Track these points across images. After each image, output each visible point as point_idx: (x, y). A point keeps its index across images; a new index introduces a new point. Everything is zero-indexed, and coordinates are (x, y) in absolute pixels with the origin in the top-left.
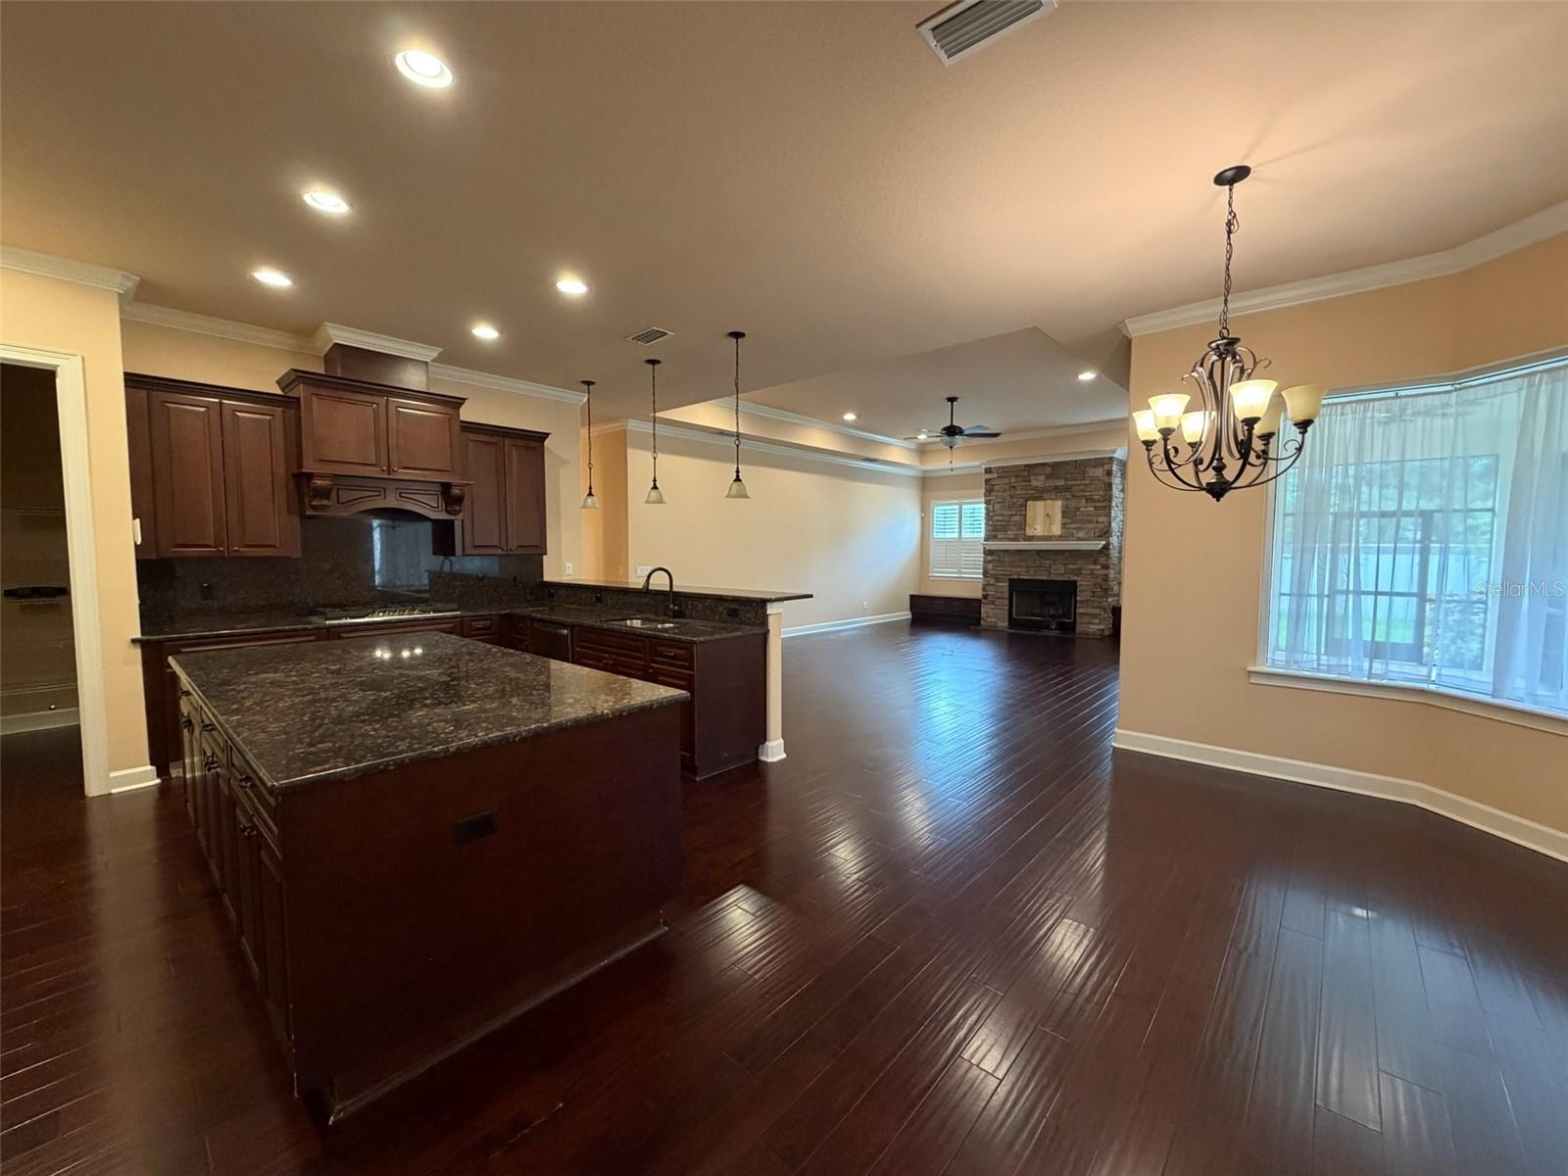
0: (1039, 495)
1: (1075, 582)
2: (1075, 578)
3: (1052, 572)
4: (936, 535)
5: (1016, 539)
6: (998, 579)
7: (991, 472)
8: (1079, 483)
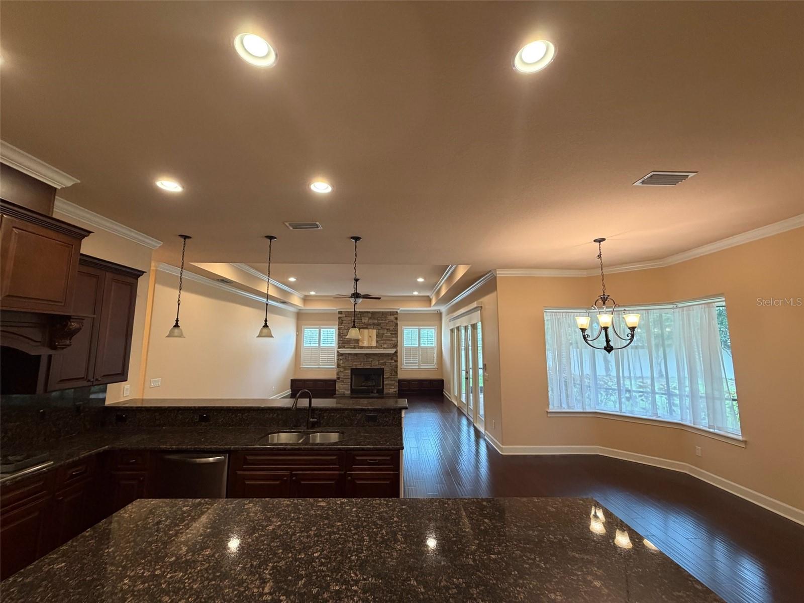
0: (366, 326)
1: (383, 369)
3: (373, 364)
4: (305, 345)
5: (354, 348)
6: (345, 368)
7: (342, 314)
8: (384, 322)
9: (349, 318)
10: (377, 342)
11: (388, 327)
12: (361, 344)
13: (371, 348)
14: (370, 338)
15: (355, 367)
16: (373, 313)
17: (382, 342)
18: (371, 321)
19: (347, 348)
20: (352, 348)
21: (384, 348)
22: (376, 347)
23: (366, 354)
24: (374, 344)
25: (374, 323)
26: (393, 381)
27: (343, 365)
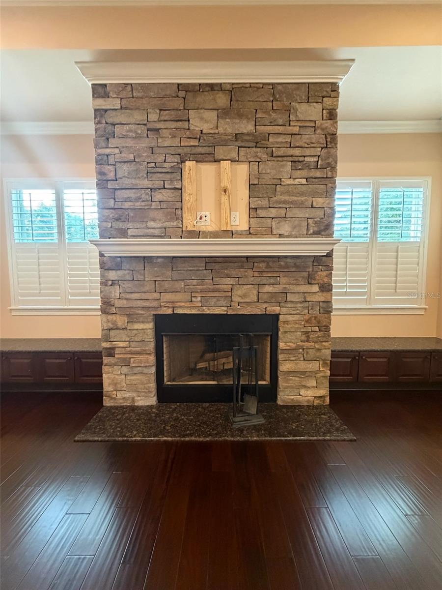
0: (207, 151)
1: (277, 316)
2: (276, 309)
3: (236, 299)
7: (106, 96)
8: (280, 129)
9: (138, 116)
11: (297, 152)
13: (230, 233)
15: (170, 311)
17: (273, 212)
18: (228, 127)
21: (281, 236)
22: (249, 232)
23: (211, 262)
25: (238, 137)
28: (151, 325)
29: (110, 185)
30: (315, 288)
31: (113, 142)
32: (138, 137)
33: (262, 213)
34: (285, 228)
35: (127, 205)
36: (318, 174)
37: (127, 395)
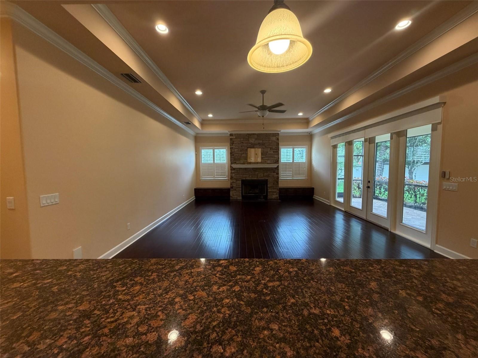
0: (253, 146)
1: (267, 180)
2: (267, 178)
3: (259, 176)
4: (203, 162)
5: (244, 164)
6: (237, 180)
7: (232, 136)
8: (267, 142)
9: (239, 140)
10: (262, 158)
11: (271, 146)
12: (249, 161)
13: (257, 163)
14: (256, 155)
15: (245, 179)
16: (259, 135)
17: (266, 158)
18: (257, 142)
19: (238, 164)
20: (241, 164)
21: (268, 163)
22: (261, 163)
23: (253, 168)
24: (259, 160)
25: (259, 143)
26: (275, 189)
27: (235, 177)
28: (241, 182)
29: (233, 153)
30: (275, 174)
31: (234, 145)
32: (239, 144)
33: (264, 158)
34: (269, 162)
35: (236, 157)
36: (275, 151)
37: (236, 197)
